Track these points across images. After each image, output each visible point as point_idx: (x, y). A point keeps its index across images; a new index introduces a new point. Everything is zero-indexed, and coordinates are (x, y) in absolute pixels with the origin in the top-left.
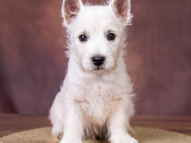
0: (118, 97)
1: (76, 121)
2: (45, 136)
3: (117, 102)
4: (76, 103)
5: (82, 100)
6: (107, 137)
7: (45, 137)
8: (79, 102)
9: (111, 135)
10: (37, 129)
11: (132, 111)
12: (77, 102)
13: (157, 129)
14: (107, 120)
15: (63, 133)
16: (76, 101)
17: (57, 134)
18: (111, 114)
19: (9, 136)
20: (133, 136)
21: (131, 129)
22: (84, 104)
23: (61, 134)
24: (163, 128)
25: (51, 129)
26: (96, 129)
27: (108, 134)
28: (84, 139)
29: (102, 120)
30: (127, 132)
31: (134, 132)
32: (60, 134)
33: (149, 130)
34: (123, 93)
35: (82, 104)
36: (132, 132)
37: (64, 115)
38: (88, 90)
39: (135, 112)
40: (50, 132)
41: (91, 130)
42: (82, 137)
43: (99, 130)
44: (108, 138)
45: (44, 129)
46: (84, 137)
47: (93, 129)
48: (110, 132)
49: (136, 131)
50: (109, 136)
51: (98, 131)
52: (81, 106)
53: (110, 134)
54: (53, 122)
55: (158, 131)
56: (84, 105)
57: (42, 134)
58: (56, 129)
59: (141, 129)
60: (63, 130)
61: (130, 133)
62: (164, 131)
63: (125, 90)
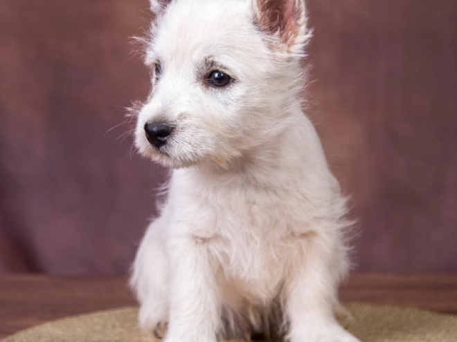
0: (305, 230)
1: (200, 290)
2: (120, 330)
3: (303, 242)
4: (197, 243)
5: (209, 236)
6: (280, 331)
7: (121, 333)
8: (205, 240)
9: (291, 326)
10: (99, 314)
11: (344, 265)
12: (199, 241)
13: (408, 310)
14: (281, 289)
15: (166, 324)
16: (195, 238)
17: (153, 324)
18: (289, 274)
19: (30, 331)
20: (347, 328)
21: (342, 310)
22: (216, 245)
23: (162, 325)
24: (423, 307)
25: (137, 313)
26: (255, 317)
27: (285, 322)
28: (221, 337)
29: (267, 287)
30: (333, 319)
31: (350, 318)
32: (159, 324)
33: (388, 312)
34: (317, 219)
35: (211, 247)
36: (345, 317)
37: (169, 278)
38: (222, 208)
39: (351, 266)
40: (135, 320)
41: (241, 318)
42: (217, 332)
43: (262, 318)
44: (284, 334)
45: (118, 312)
46: (221, 330)
47: (248, 314)
48: (288, 317)
49: (354, 314)
50: (286, 329)
51: (259, 321)
52: (209, 251)
53: (289, 323)
54: (141, 295)
55: (412, 313)
56: (216, 248)
57: (114, 327)
58: (148, 314)
59: (366, 309)
60: (167, 316)
61: (340, 319)
62: (427, 315)
63: (323, 211)
